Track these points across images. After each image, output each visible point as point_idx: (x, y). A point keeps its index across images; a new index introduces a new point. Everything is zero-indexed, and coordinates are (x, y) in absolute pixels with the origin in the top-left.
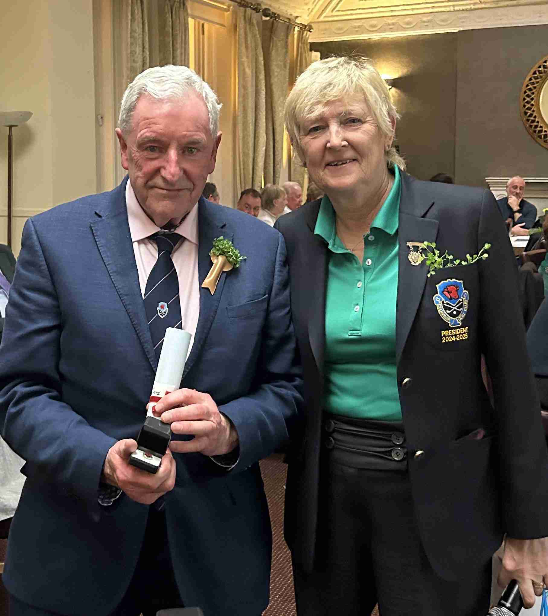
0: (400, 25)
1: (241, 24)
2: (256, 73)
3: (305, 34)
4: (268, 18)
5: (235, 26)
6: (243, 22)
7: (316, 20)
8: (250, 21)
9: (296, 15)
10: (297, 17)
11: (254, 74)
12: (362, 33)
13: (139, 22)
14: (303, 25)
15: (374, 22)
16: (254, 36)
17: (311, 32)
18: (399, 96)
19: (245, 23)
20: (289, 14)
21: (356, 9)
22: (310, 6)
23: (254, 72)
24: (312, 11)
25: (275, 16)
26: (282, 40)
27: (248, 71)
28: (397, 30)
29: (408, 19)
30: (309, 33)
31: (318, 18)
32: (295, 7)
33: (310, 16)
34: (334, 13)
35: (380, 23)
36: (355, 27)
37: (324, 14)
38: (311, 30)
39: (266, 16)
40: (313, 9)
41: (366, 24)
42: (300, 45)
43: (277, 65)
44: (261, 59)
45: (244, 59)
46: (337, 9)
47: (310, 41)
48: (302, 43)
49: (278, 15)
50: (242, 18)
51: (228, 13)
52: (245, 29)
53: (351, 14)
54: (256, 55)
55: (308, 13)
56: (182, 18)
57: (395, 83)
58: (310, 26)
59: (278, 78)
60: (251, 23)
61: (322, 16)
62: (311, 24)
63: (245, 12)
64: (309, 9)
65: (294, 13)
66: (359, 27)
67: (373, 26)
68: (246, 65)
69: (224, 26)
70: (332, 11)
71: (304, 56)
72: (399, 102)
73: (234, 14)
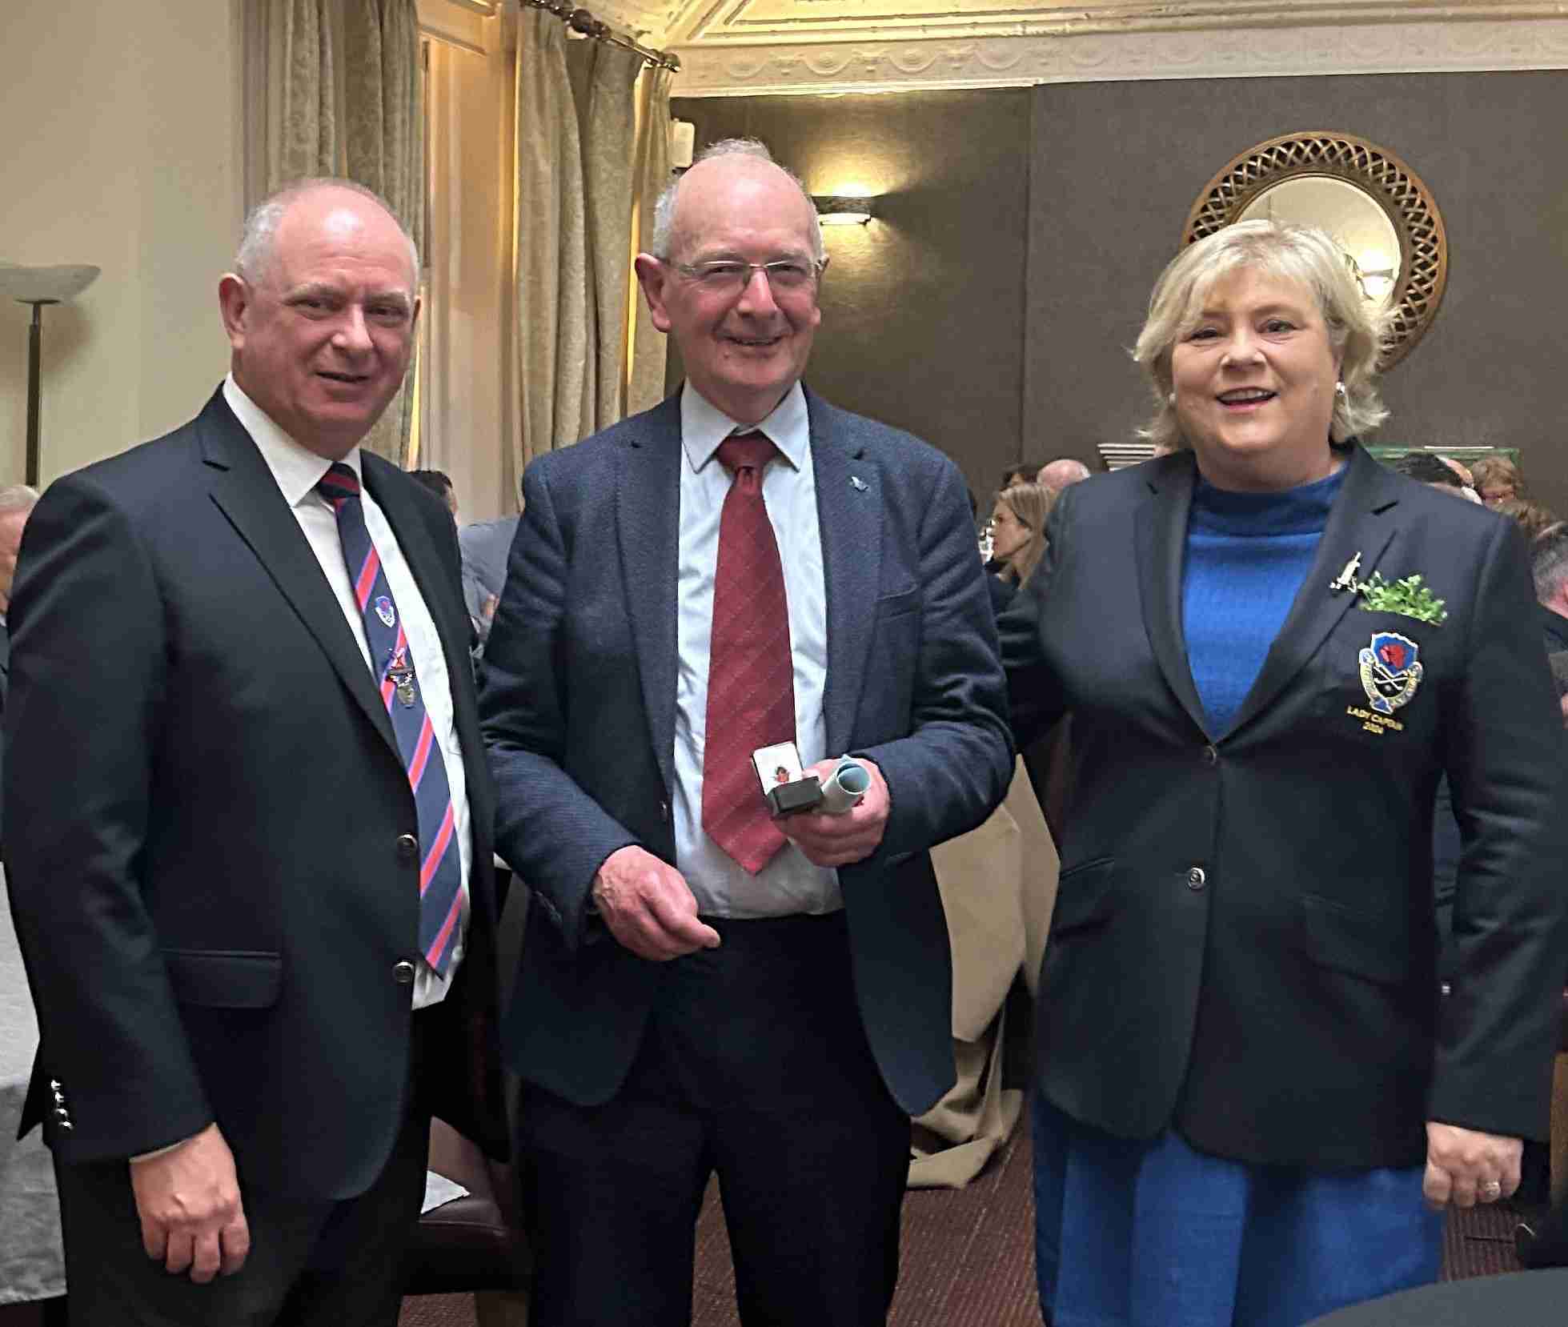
0: (891, 62)
1: (526, 48)
2: (561, 172)
3: (663, 76)
4: (583, 36)
5: (511, 54)
6: (531, 43)
7: (685, 42)
8: (549, 41)
9: (637, 27)
10: (640, 33)
11: (557, 177)
12: (799, 79)
13: (311, 41)
14: (657, 53)
15: (827, 54)
16: (556, 79)
17: (675, 71)
18: (889, 239)
19: (538, 47)
20: (624, 24)
21: (787, 21)
22: (675, 7)
23: (557, 168)
24: (676, 20)
25: (597, 30)
26: (619, 91)
27: (544, 168)
28: (887, 77)
29: (912, 51)
30: (671, 73)
31: (689, 37)
32: (640, 9)
33: (670, 33)
34: (729, 28)
35: (844, 58)
36: (781, 65)
37: (706, 29)
38: (676, 68)
39: (580, 30)
40: (680, 14)
41: (808, 58)
42: (652, 103)
43: (607, 154)
44: (574, 137)
45: (535, 138)
46: (738, 17)
47: (673, 94)
48: (655, 100)
49: (607, 27)
50: (531, 35)
51: (493, 18)
52: (538, 62)
53: (773, 32)
54: (562, 125)
55: (669, 23)
56: (404, 31)
57: (877, 207)
58: (675, 57)
59: (610, 188)
60: (550, 48)
61: (701, 34)
62: (676, 53)
63: (538, 19)
64: (671, 13)
65: (637, 22)
66: (790, 65)
67: (827, 65)
68: (539, 150)
69: (481, 51)
70: (726, 22)
71: (660, 133)
72: (889, 253)
73: (509, 21)
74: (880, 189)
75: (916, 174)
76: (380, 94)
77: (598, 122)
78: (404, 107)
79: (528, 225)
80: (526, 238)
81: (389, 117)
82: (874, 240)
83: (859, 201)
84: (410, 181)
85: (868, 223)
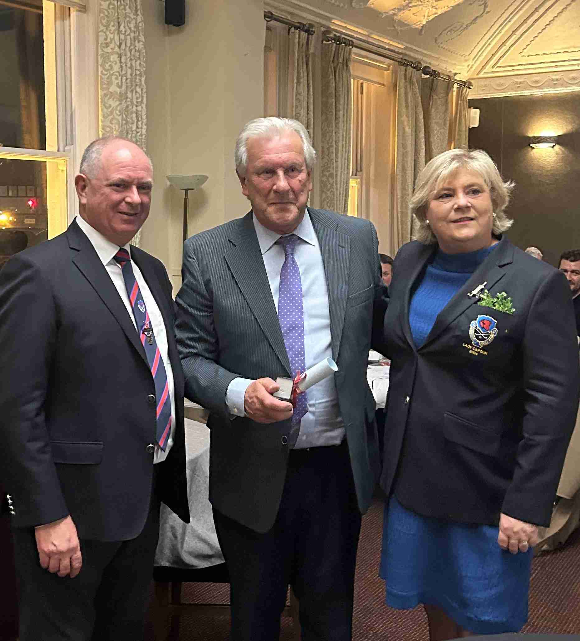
0: (564, 80)
1: (401, 83)
2: (416, 132)
3: (464, 91)
4: (428, 76)
5: (395, 86)
6: (403, 81)
7: (476, 76)
8: (411, 80)
9: (454, 72)
10: (456, 74)
11: (414, 134)
12: (525, 89)
13: (304, 85)
14: (462, 82)
15: (536, 78)
16: (414, 94)
17: (470, 88)
18: (563, 153)
19: (406, 82)
20: (448, 70)
21: (519, 65)
22: (470, 63)
23: (414, 130)
24: (471, 68)
25: (434, 74)
26: (442, 97)
27: (408, 130)
28: (562, 86)
29: (574, 74)
30: (468, 89)
31: (477, 75)
32: (455, 64)
33: (468, 73)
34: (494, 70)
35: (544, 79)
36: (517, 83)
37: (485, 71)
38: (471, 87)
39: (427, 74)
40: (473, 65)
41: (529, 80)
42: (459, 102)
43: (437, 123)
44: (421, 117)
45: (404, 118)
46: (498, 65)
47: (469, 97)
48: (461, 100)
49: (438, 72)
50: (403, 77)
51: (389, 71)
52: (406, 88)
53: (513, 70)
54: (416, 113)
55: (468, 69)
56: (345, 79)
57: (559, 140)
58: (470, 83)
59: (438, 137)
60: (411, 82)
61: (483, 73)
62: (470, 81)
63: (406, 71)
64: (469, 65)
65: (454, 69)
66: (520, 83)
67: (536, 82)
68: (406, 123)
69: (384, 85)
70: (493, 67)
71: (463, 113)
72: (564, 159)
73: (395, 72)
74: (560, 133)
75: (576, 126)
76: (334, 104)
77: (433, 110)
78: (344, 108)
79: (401, 153)
80: (400, 158)
81: (337, 112)
82: (557, 154)
83: (550, 138)
84: (346, 138)
85: (554, 147)
